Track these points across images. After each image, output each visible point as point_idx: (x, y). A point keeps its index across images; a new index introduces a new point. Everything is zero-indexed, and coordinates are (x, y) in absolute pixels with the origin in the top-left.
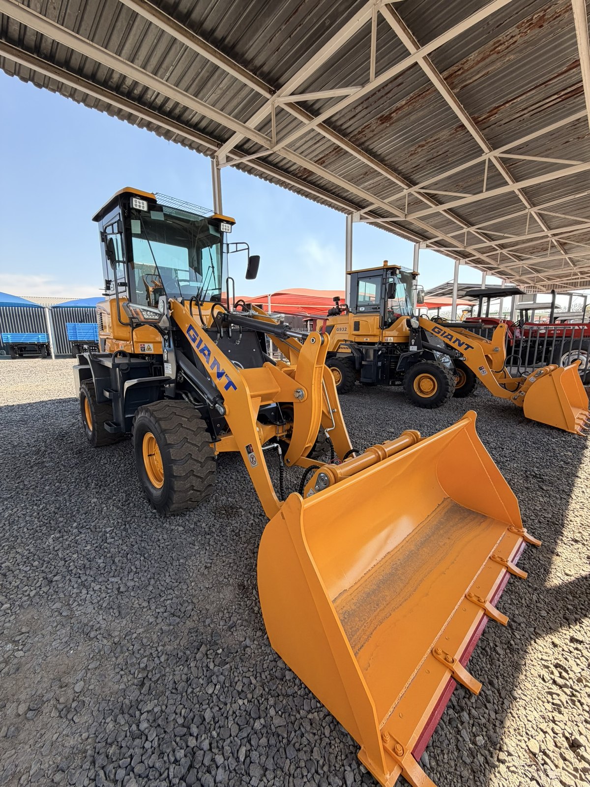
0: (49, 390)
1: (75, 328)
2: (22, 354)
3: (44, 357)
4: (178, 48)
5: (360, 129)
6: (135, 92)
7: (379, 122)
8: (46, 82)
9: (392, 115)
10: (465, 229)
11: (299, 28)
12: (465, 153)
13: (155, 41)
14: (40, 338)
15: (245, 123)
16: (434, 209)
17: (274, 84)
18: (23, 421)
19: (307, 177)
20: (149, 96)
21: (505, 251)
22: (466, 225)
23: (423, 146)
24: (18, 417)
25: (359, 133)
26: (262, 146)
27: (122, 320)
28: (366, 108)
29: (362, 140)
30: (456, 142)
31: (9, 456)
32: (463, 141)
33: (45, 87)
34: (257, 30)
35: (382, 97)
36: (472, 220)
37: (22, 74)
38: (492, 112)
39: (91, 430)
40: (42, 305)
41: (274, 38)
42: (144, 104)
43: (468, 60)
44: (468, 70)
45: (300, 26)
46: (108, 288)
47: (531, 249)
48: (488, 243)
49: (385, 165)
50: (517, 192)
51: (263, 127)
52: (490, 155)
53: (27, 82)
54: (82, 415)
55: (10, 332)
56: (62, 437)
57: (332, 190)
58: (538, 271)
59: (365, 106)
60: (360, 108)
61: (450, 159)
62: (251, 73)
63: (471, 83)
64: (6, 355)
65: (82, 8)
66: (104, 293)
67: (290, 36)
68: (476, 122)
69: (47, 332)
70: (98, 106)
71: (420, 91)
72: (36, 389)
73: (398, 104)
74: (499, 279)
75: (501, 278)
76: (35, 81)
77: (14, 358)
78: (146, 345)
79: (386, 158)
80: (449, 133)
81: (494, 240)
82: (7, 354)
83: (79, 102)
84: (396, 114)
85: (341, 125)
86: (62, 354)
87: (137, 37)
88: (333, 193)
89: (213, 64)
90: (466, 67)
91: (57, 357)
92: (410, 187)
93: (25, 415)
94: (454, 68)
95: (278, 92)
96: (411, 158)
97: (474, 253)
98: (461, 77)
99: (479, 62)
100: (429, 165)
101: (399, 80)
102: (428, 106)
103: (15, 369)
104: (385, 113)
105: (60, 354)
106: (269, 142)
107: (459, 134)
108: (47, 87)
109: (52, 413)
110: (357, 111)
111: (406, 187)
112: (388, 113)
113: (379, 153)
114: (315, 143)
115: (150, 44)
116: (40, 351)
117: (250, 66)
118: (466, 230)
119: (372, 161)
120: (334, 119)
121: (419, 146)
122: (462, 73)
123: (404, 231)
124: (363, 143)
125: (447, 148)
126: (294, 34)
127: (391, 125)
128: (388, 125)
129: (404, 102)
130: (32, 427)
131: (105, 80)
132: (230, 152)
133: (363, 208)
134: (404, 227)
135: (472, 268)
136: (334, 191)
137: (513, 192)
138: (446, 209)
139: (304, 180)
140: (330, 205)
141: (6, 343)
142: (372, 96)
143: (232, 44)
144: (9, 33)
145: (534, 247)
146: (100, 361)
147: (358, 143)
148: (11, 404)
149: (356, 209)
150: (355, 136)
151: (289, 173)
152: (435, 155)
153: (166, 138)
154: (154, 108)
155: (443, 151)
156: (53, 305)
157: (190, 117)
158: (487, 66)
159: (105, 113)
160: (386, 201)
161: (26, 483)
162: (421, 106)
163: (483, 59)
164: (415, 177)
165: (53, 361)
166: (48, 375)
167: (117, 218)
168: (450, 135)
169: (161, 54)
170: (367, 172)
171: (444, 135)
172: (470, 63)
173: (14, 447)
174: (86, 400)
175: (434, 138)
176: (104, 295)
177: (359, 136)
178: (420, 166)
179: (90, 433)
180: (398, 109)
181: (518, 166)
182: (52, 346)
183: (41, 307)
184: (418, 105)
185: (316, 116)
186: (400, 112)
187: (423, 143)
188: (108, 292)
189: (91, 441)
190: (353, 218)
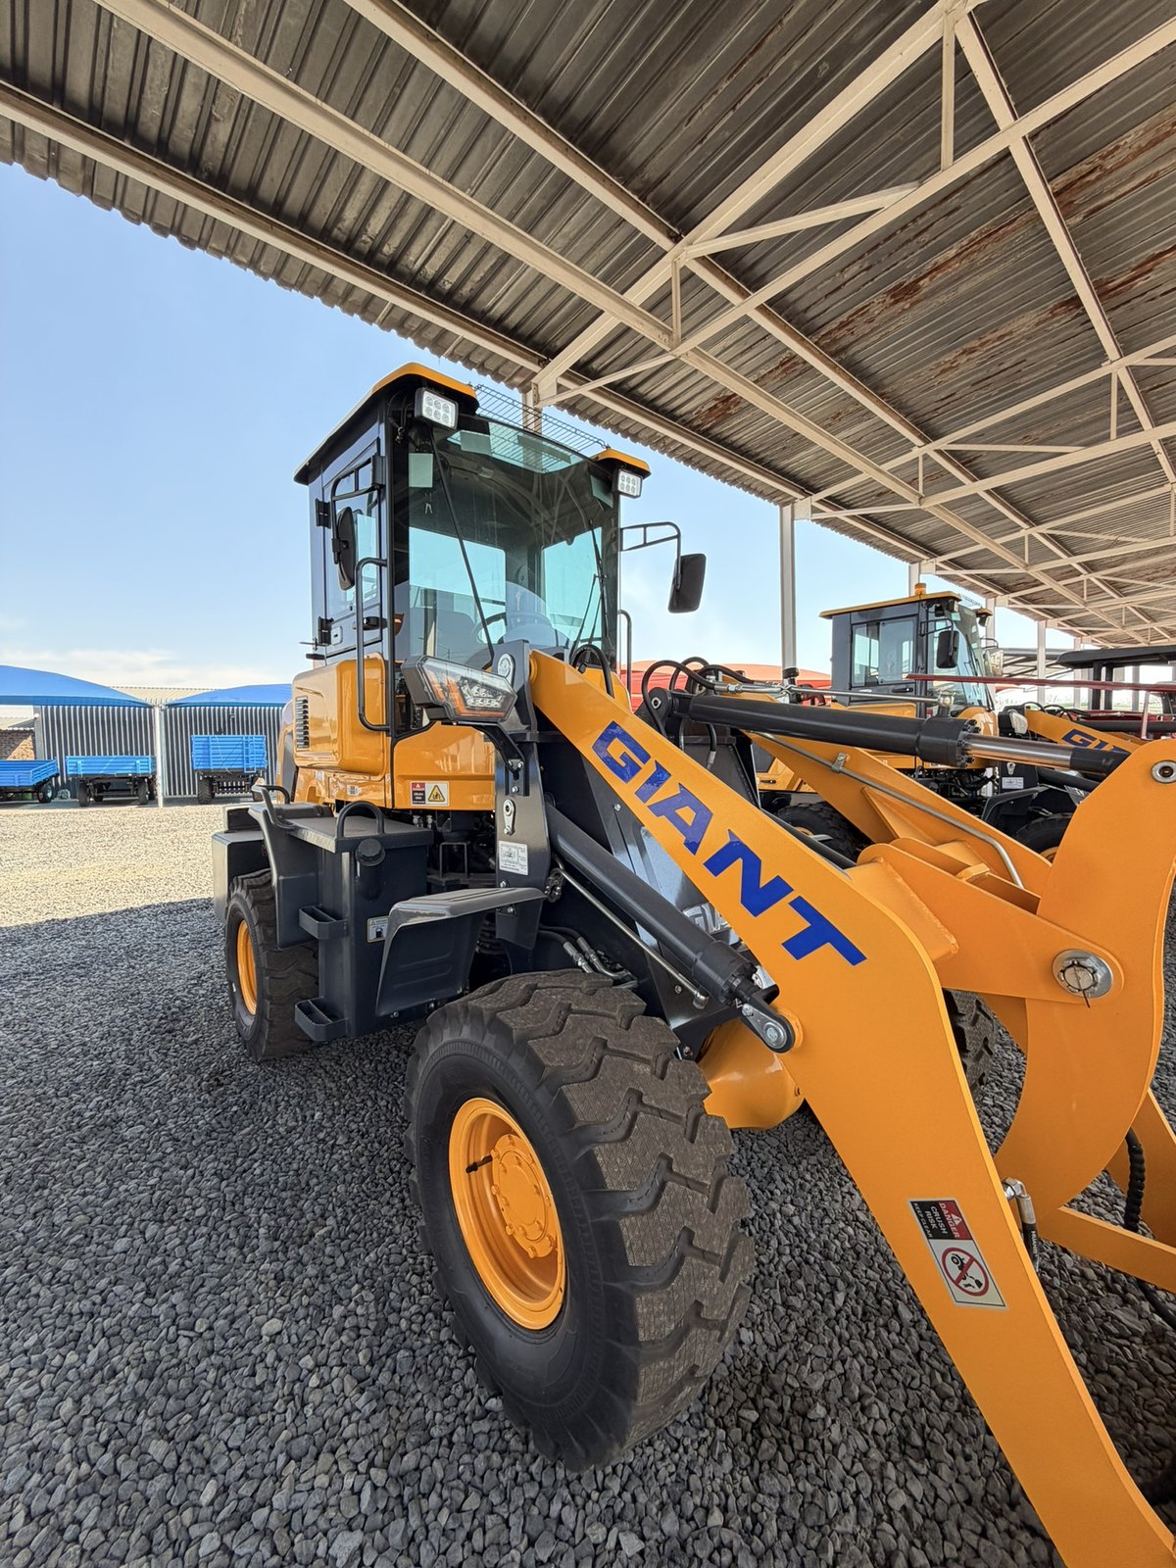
0: (147, 880)
1: (207, 746)
2: (102, 797)
3: (143, 803)
4: (490, 145)
5: (844, 317)
6: (386, 249)
7: (889, 300)
8: (204, 236)
9: (921, 283)
10: (1022, 531)
11: (758, 87)
12: (1060, 365)
13: (443, 132)
14: (137, 766)
15: (622, 293)
16: (971, 487)
17: (680, 219)
18: (82, 967)
19: (711, 428)
20: (412, 258)
21: (1093, 577)
22: (1025, 521)
23: (972, 350)
24: (72, 955)
25: (842, 325)
26: (653, 344)
27: (370, 719)
28: (867, 269)
29: (844, 343)
30: (1045, 338)
31: (28, 1092)
32: (1061, 336)
33: (200, 247)
34: (664, 95)
35: (909, 241)
36: (1037, 511)
37: (157, 220)
38: (1143, 269)
39: (253, 1010)
40: (148, 702)
41: (700, 113)
42: (400, 276)
43: (1117, 148)
44: (1111, 171)
45: (759, 82)
46: (324, 638)
47: (1150, 571)
48: (1065, 560)
49: (881, 395)
50: (1157, 447)
51: (658, 304)
52: (1117, 367)
53: (165, 235)
54: (228, 964)
55: (83, 754)
56: (170, 1023)
57: (758, 454)
58: (1152, 618)
59: (866, 265)
60: (855, 268)
61: (1025, 379)
62: (636, 198)
63: (1112, 201)
64: (70, 800)
65: (298, 61)
66: (311, 652)
67: (734, 108)
68: (1102, 292)
69: (153, 753)
70: (306, 285)
71: (994, 224)
72: (120, 875)
73: (940, 259)
74: (1067, 635)
75: (1071, 632)
76: (184, 231)
77: (84, 805)
78: (429, 787)
79: (886, 382)
80: (1036, 320)
81: (1075, 555)
82: (73, 796)
83: (266, 276)
84: (931, 280)
85: (806, 310)
86: (178, 796)
87: (405, 125)
88: (759, 461)
89: (561, 173)
90: (1109, 164)
91: (168, 802)
92: (927, 442)
93: (86, 947)
94: (1084, 167)
95: (686, 239)
96: (939, 379)
97: (1041, 578)
98: (1093, 188)
99: (1141, 150)
100: (976, 394)
101: (954, 201)
102: (1005, 260)
103: (83, 828)
104: (907, 279)
105: (173, 796)
106: (666, 337)
107: (1058, 321)
108: (205, 247)
109: (150, 943)
110: (847, 276)
111: (919, 442)
112: (912, 280)
113: (873, 369)
114: (743, 353)
115: (431, 140)
116: (135, 790)
117: (637, 183)
118: (1026, 531)
119: (857, 386)
120: (792, 296)
121: (964, 352)
122: (1098, 179)
123: (892, 537)
124: (844, 349)
125: (1023, 354)
126: (743, 102)
127: (912, 305)
128: (908, 306)
129: (953, 252)
130: (100, 986)
131: (325, 227)
132: (563, 376)
133: (816, 491)
134: (892, 530)
135: (1015, 614)
136: (762, 455)
137: (1149, 446)
138: (989, 488)
139: (705, 433)
140: (749, 486)
141: (72, 775)
142: (886, 240)
143: (602, 133)
144: (140, 126)
145: (1157, 568)
146: (297, 829)
147: (833, 349)
148: (61, 917)
149: (802, 492)
150: (829, 333)
151: (675, 418)
152: (994, 370)
153: (434, 351)
154: (419, 286)
155: (1014, 359)
156: (169, 702)
157: (490, 304)
158: (1155, 161)
159: (317, 299)
160: (886, 467)
161: (57, 1220)
162: (990, 260)
163: (1153, 143)
164: (937, 422)
165: (160, 812)
166: (148, 842)
167: (374, 450)
168: (1037, 324)
169: (449, 162)
170: (839, 414)
171: (1024, 325)
172: (1120, 155)
173: (48, 1055)
174: (244, 927)
175: (998, 334)
176: (309, 656)
177: (839, 334)
178: (957, 396)
179: (249, 1022)
180: (937, 269)
181: (1168, 389)
182: (159, 781)
183: (146, 706)
184: (980, 258)
185: (755, 290)
186: (939, 275)
187: (975, 343)
188: (321, 651)
189: (250, 1044)
190: (796, 511)
